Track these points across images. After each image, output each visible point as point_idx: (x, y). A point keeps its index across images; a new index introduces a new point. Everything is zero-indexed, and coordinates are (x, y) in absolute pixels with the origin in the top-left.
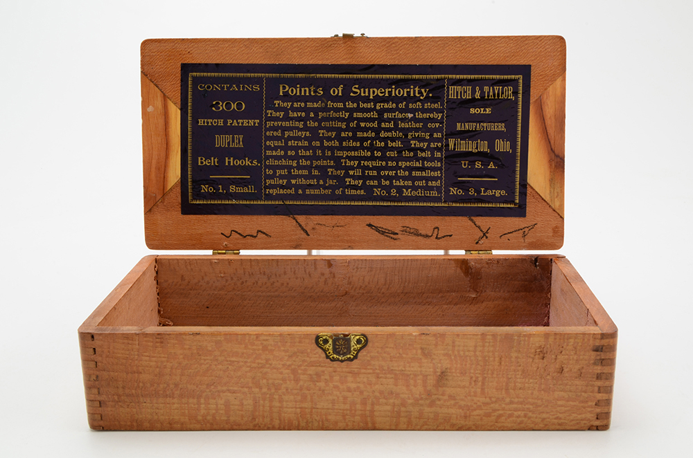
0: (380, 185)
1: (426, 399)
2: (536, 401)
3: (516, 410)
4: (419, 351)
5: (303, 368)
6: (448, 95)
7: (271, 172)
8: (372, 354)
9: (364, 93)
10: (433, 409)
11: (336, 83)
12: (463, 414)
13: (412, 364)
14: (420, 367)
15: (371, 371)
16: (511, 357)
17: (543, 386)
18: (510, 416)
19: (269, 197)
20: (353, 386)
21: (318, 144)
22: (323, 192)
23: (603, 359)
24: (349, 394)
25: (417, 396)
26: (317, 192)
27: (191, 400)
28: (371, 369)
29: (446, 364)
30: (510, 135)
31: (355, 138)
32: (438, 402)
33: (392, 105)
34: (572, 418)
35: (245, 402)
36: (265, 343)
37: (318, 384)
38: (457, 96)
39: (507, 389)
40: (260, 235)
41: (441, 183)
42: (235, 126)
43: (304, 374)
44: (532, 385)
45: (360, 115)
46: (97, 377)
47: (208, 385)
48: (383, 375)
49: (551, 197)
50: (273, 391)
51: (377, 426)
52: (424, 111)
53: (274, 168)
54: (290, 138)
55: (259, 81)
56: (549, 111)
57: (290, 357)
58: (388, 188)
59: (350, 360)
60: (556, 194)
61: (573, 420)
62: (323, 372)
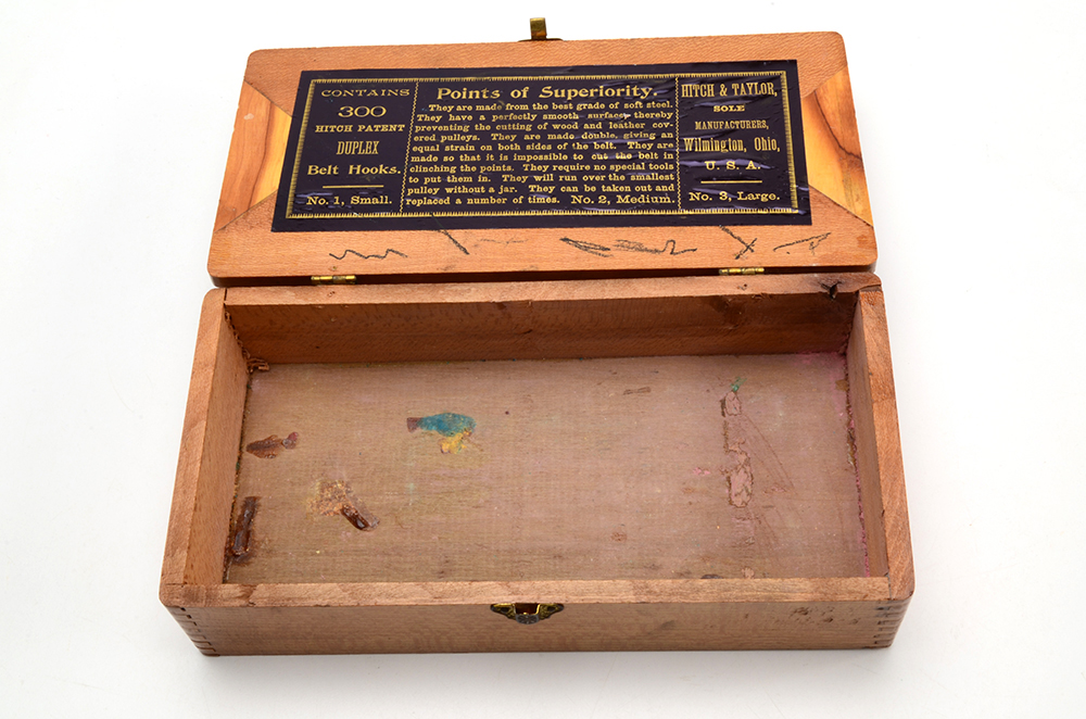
0: (581, 191)
6: (680, 94)
7: (416, 180)
9: (560, 93)
11: (520, 85)
19: (413, 209)
21: (490, 148)
22: (493, 200)
26: (484, 201)
30: (776, 131)
31: (544, 141)
33: (597, 106)
38: (694, 94)
40: (390, 254)
41: (676, 187)
42: (369, 132)
45: (552, 117)
49: (848, 200)
52: (645, 110)
53: (421, 176)
54: (448, 143)
55: (411, 86)
56: (830, 105)
58: (594, 196)
60: (855, 197)
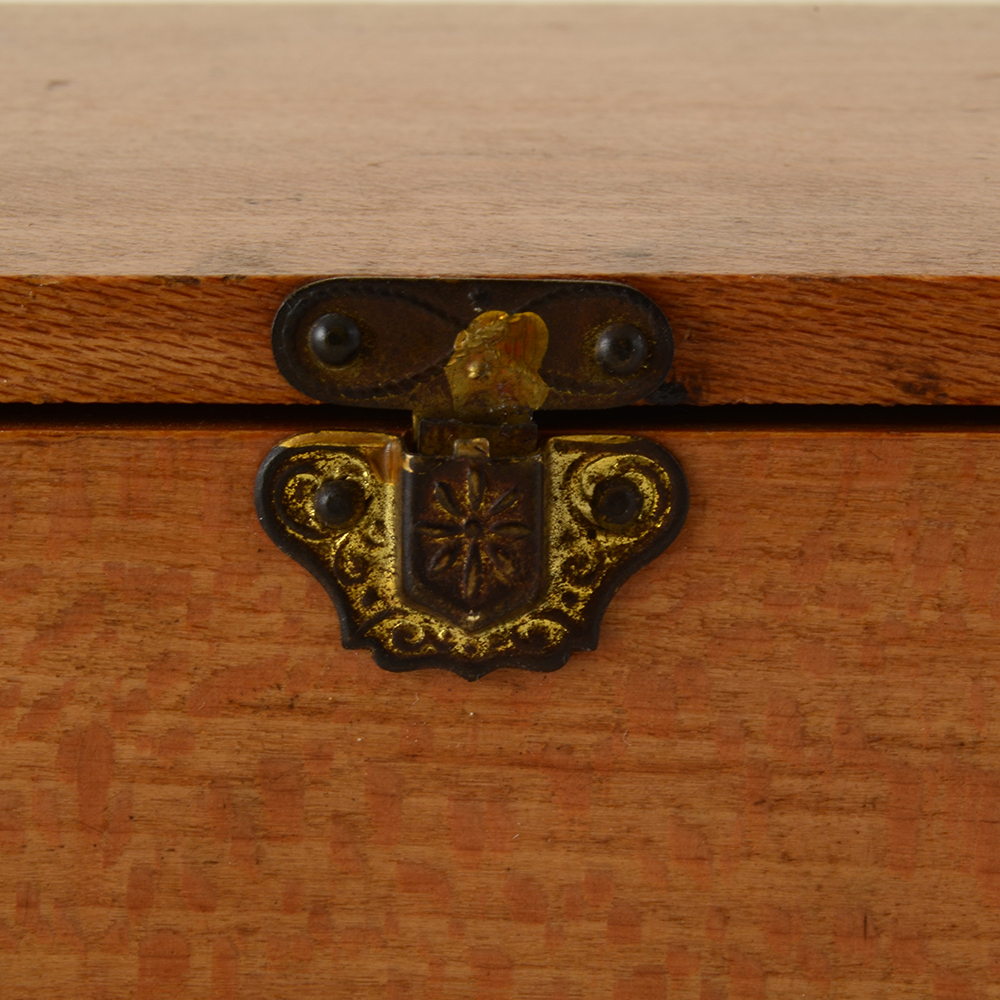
5: (154, 721)
8: (719, 609)
24: (527, 938)
28: (707, 731)
37: (273, 853)
43: (161, 776)
48: (798, 785)
57: (52, 629)
59: (539, 655)
62: (320, 755)
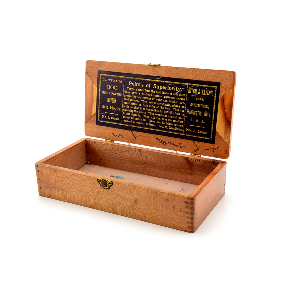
0: (161, 124)
1: (131, 207)
2: (167, 217)
3: (160, 218)
4: (128, 191)
5: (94, 188)
6: (188, 92)
7: (125, 114)
8: (114, 188)
9: (158, 87)
10: (134, 212)
11: (148, 82)
12: (143, 216)
13: (127, 195)
14: (129, 196)
15: (114, 194)
16: (157, 199)
17: (169, 212)
18: (159, 220)
19: (124, 123)
20: (109, 198)
21: (141, 105)
22: (142, 123)
23: (189, 207)
25: (129, 206)
26: (139, 123)
27: (64, 192)
29: (137, 197)
30: (210, 110)
31: (153, 104)
32: (135, 209)
33: (167, 93)
34: (179, 226)
35: (79, 196)
36: (83, 178)
37: (99, 195)
38: (191, 92)
39: (157, 210)
40: (120, 136)
41: (183, 126)
42: (114, 95)
43: (95, 191)
44: (165, 210)
45: (155, 96)
46: (39, 179)
47: (69, 189)
48: (118, 196)
49: (225, 138)
50: (86, 194)
51: (117, 213)
52: (179, 97)
53: (126, 112)
54: (132, 102)
55: (122, 79)
56: (227, 102)
57: (91, 184)
58: (164, 125)
59: (108, 189)
60: (227, 137)
61: (180, 227)
62: (100, 191)
